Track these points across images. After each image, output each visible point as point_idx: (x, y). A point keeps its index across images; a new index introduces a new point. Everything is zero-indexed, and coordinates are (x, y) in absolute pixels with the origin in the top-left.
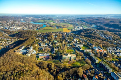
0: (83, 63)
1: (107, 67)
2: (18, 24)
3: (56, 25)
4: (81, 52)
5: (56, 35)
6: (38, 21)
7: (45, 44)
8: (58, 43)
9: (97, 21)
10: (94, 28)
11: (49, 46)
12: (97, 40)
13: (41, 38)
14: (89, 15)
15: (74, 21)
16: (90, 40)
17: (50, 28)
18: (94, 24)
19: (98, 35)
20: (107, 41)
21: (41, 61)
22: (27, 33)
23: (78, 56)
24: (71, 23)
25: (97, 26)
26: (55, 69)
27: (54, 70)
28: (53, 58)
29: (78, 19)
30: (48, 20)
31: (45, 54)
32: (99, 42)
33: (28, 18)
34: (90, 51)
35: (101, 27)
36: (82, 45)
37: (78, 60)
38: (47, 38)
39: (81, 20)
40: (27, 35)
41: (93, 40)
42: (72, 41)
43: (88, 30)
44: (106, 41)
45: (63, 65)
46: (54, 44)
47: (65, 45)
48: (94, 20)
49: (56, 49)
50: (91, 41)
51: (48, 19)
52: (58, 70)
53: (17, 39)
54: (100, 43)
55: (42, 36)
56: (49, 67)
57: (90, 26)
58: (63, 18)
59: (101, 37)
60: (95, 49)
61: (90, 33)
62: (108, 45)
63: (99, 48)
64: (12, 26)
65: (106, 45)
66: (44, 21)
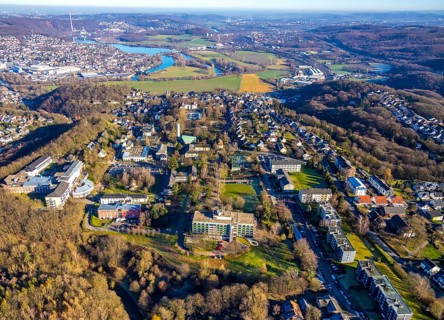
0: (279, 258)
1: (391, 294)
2: (61, 54)
3: (214, 60)
4: (287, 198)
5: (199, 110)
6: (145, 39)
7: (139, 149)
8: (197, 149)
9: (396, 45)
10: (378, 77)
11: (157, 159)
12: (373, 141)
13: (136, 119)
14: (367, 14)
15: (293, 44)
16: (340, 141)
17: (189, 71)
18: (381, 56)
19: (387, 113)
20: (424, 148)
21: (104, 230)
22: (87, 92)
23: (265, 219)
24: (282, 50)
25: (394, 70)
26: (152, 277)
27: (148, 282)
28: (153, 221)
29: (316, 31)
30: (187, 37)
31: (128, 198)
32: (383, 153)
33: (105, 27)
34: (329, 196)
35: (409, 73)
36: (299, 166)
37: (260, 239)
38: (157, 123)
39: (325, 39)
40: (88, 103)
41: (357, 142)
42: (259, 142)
43: (347, 88)
44: (419, 146)
45: (192, 260)
46: (177, 152)
47: (221, 159)
48: (382, 38)
49: (177, 179)
50: (346, 144)
51: (187, 32)
52: (162, 284)
53: (41, 120)
54: (383, 159)
55: (142, 111)
56: (130, 264)
57: (362, 67)
58: (250, 28)
59: (398, 125)
60: (352, 187)
61: (353, 102)
62: (424, 169)
63: (374, 183)
64: (40, 60)
65: (413, 168)
66: (170, 40)
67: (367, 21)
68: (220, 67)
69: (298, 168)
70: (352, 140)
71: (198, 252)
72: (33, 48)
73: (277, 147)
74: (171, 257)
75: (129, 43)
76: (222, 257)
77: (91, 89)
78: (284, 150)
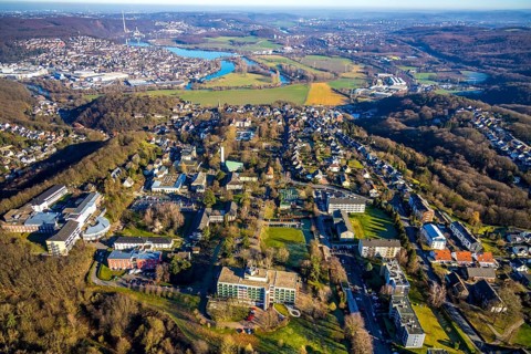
0: (325, 336)
2: (109, 58)
3: (280, 66)
4: (344, 249)
5: (252, 129)
6: (204, 42)
7: (174, 177)
8: (242, 179)
9: (494, 50)
10: (472, 88)
11: (192, 190)
12: (459, 173)
14: (462, 14)
15: (373, 47)
16: (417, 173)
17: (251, 79)
18: (475, 63)
19: (479, 136)
20: (524, 183)
21: (113, 285)
22: (128, 103)
23: (312, 279)
24: (360, 54)
25: (490, 80)
28: (172, 276)
29: (400, 33)
30: (252, 39)
31: (148, 243)
32: (471, 190)
33: (161, 27)
34: (397, 250)
35: (508, 84)
36: (363, 206)
37: (303, 307)
38: (202, 143)
39: (410, 43)
40: (129, 116)
41: (439, 173)
42: (317, 173)
44: (517, 180)
46: (217, 183)
48: (478, 41)
49: (210, 219)
50: (425, 176)
51: (252, 33)
53: (73, 136)
54: (469, 197)
56: (137, 334)
57: (453, 76)
58: (325, 29)
59: (492, 153)
60: (428, 237)
61: (437, 121)
62: (521, 214)
63: (457, 232)
64: (86, 65)
65: (508, 212)
66: (233, 43)
67: (462, 21)
68: (286, 75)
69: (361, 208)
70: (433, 170)
71: (222, 323)
72: (78, 52)
73: (338, 178)
74: (189, 326)
75: (186, 46)
76: (252, 331)
77: (132, 101)
78: (346, 184)
